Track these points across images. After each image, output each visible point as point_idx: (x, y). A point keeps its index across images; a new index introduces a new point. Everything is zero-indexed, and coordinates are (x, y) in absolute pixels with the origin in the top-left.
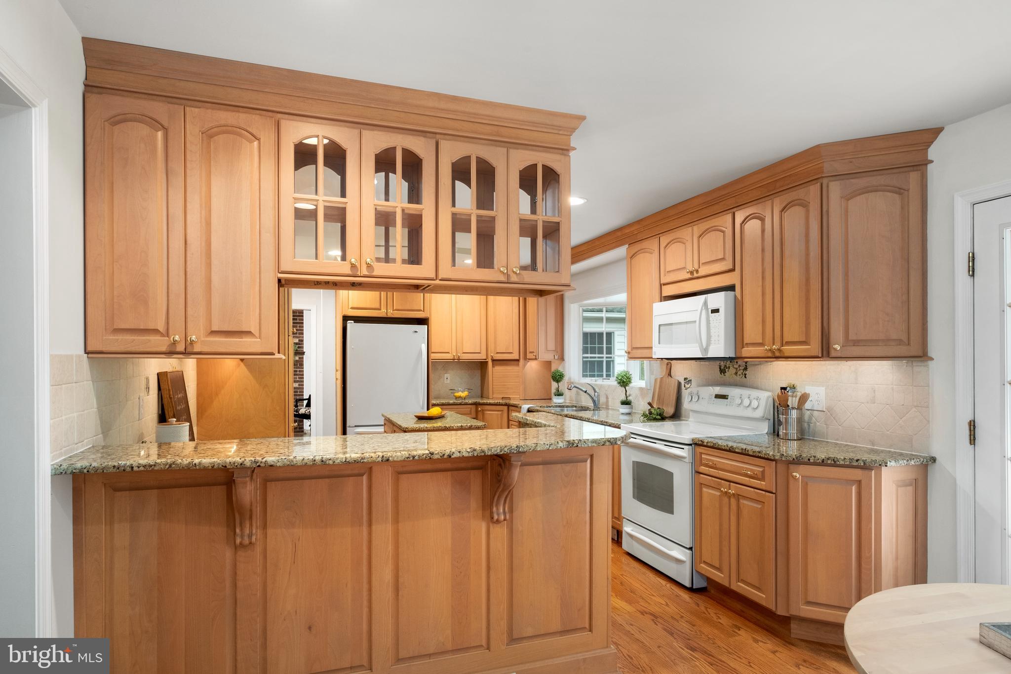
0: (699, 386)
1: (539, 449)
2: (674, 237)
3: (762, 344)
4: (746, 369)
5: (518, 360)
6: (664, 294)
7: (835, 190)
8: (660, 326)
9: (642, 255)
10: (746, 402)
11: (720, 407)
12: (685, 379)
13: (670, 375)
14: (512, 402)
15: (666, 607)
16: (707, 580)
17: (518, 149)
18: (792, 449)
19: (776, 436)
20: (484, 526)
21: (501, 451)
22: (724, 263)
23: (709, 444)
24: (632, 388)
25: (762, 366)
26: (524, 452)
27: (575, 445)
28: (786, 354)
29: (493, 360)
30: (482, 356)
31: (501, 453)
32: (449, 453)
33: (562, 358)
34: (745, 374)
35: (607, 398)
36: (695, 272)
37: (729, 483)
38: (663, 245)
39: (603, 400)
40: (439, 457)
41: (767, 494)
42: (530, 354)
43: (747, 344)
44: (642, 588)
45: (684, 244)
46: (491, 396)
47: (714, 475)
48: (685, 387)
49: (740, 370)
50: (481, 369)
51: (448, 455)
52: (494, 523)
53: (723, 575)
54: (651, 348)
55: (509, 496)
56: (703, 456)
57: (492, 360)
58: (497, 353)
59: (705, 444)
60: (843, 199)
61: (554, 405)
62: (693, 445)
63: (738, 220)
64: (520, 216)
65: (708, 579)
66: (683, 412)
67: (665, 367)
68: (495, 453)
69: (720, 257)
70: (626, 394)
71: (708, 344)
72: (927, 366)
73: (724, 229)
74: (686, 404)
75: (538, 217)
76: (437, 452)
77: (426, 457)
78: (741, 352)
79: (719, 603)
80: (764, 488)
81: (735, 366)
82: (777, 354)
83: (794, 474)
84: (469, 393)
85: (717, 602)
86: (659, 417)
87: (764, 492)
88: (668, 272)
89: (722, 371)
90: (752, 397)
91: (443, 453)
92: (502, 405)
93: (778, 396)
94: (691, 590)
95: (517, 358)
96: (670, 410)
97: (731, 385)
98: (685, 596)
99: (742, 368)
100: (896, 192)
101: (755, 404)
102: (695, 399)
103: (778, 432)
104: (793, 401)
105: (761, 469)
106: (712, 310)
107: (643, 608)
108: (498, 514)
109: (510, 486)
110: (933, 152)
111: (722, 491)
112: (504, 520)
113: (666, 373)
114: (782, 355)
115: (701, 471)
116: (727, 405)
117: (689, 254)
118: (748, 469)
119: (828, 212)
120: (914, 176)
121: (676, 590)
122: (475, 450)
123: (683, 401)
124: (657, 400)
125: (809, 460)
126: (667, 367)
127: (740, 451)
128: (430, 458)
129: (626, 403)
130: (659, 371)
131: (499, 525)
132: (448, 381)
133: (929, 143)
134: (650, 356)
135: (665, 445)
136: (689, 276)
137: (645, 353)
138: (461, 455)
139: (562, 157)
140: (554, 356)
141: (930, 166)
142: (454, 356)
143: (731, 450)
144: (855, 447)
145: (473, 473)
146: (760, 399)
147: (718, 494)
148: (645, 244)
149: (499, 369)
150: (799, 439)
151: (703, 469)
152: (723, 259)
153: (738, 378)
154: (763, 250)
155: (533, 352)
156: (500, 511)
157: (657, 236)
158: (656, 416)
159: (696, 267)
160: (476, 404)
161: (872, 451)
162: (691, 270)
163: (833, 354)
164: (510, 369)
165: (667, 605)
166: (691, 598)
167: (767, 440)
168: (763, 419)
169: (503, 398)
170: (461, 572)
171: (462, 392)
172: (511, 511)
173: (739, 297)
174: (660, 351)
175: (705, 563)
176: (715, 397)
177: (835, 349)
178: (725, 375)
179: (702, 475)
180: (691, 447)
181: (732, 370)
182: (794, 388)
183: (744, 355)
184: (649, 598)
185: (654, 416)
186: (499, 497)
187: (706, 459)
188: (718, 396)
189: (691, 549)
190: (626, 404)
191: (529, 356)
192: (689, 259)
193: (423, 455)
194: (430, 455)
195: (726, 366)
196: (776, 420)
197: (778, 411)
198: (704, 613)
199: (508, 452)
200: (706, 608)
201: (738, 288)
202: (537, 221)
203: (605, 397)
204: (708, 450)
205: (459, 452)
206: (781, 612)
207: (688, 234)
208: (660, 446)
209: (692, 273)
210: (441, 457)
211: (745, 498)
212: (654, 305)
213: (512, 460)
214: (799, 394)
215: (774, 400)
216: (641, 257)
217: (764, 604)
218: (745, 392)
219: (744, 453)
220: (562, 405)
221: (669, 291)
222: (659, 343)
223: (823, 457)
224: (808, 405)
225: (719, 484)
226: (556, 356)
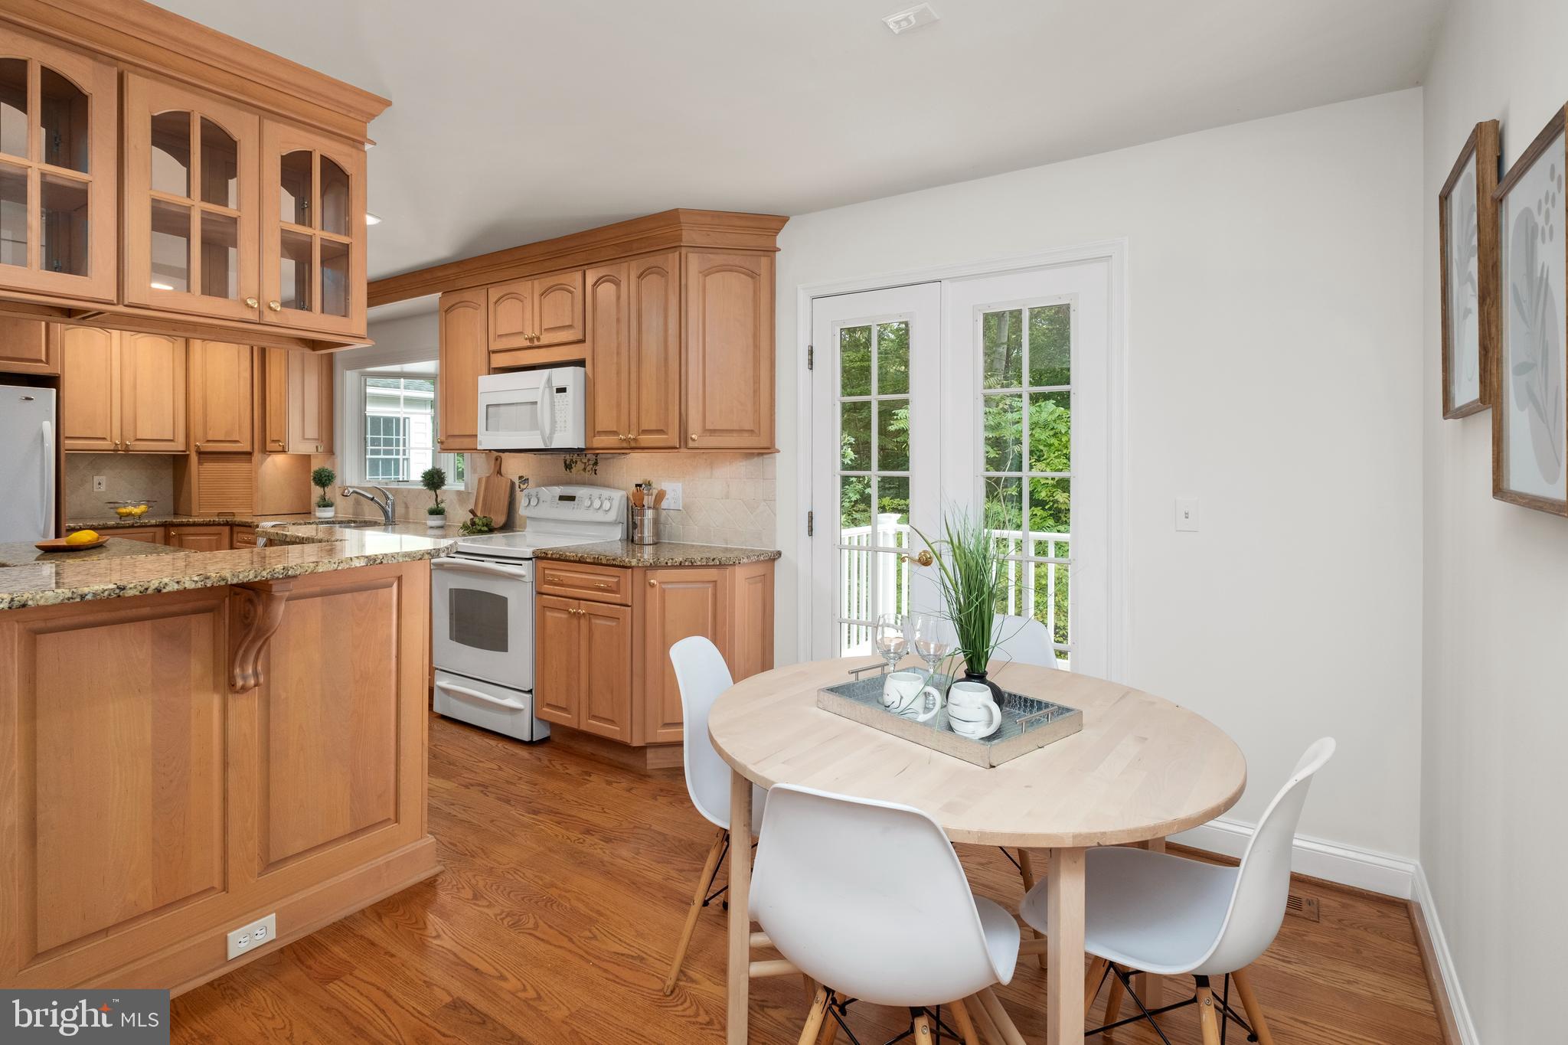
0: (539, 486)
1: (321, 571)
2: (508, 292)
3: (615, 433)
4: (596, 463)
5: (250, 454)
6: (494, 365)
7: (694, 262)
8: (488, 406)
9: (462, 310)
10: (597, 504)
11: (566, 511)
12: (520, 478)
13: (499, 472)
14: (238, 519)
15: (500, 772)
16: (551, 727)
17: (279, 122)
18: (647, 554)
19: (630, 543)
20: (216, 700)
21: (255, 577)
22: (571, 331)
23: (554, 556)
24: (445, 491)
25: (615, 460)
26: (295, 577)
27: (379, 561)
28: (643, 445)
29: (201, 454)
30: (179, 446)
31: (257, 580)
32: (157, 585)
33: (330, 451)
34: (596, 470)
35: (407, 507)
36: (535, 339)
37: (577, 601)
38: (493, 299)
39: (400, 510)
40: (138, 593)
41: (622, 607)
42: (273, 444)
43: (598, 432)
44: (463, 756)
45: (522, 301)
46: (195, 510)
47: (560, 594)
48: (520, 487)
49: (589, 465)
50: (175, 469)
51: (156, 589)
52: (238, 692)
53: (570, 716)
54: (477, 436)
55: (265, 648)
56: (546, 572)
57: (197, 452)
58: (208, 441)
59: (549, 556)
60: (700, 275)
61: (317, 521)
62: (534, 559)
63: (590, 281)
64: (281, 224)
65: (553, 726)
66: (518, 522)
67: (493, 462)
68: (245, 580)
69: (567, 324)
70: (436, 500)
71: (553, 431)
72: (775, 458)
73: (572, 289)
74: (522, 510)
75: (314, 232)
76: (132, 585)
77: (110, 595)
78: (592, 442)
79: (566, 752)
80: (619, 601)
81: (585, 461)
82: (633, 444)
83: (652, 581)
84: (149, 507)
85: (563, 751)
86: (486, 529)
87: (618, 607)
88: (499, 336)
89: (568, 467)
90: (603, 498)
91: (146, 587)
92: (219, 524)
93: (633, 494)
94: (530, 744)
95: (248, 449)
96: (499, 519)
97: (578, 484)
98: (523, 753)
99: (591, 462)
100: (748, 275)
101: (607, 505)
102: (534, 502)
103: (633, 537)
104: (648, 500)
105: (616, 580)
106: (557, 389)
107: (467, 780)
108: (244, 678)
109: (268, 630)
110: (781, 240)
111: (570, 612)
112: (255, 686)
113: (494, 470)
114: (638, 445)
115: (543, 591)
116: (574, 508)
117: (528, 315)
118: (601, 582)
119: (686, 285)
120: (764, 261)
121: (511, 749)
122: (208, 578)
123: (517, 505)
124: (482, 507)
125: (667, 563)
126: (495, 464)
127: (592, 561)
128: (119, 596)
129: (437, 512)
130: (484, 468)
131: (244, 696)
132: (103, 488)
133: (778, 231)
134: (474, 447)
135: (497, 563)
136: (528, 344)
137: (466, 443)
138: (181, 587)
139: (354, 151)
140: (317, 447)
141: (778, 254)
142: (116, 444)
143: (581, 561)
144: (710, 547)
145: (194, 619)
146: (613, 499)
147: (564, 616)
148: (467, 295)
149: (212, 468)
150: (655, 544)
151: (547, 588)
152: (570, 327)
153: (587, 475)
154: (618, 320)
155: (279, 441)
156: (245, 674)
157: (484, 286)
158: (480, 527)
159: (537, 333)
160: (166, 526)
161: (726, 550)
162: (530, 336)
163: (691, 444)
164: (238, 468)
165: (500, 769)
166: (530, 753)
167: (620, 547)
168: (615, 523)
169: (219, 514)
170: (171, 781)
171: (135, 506)
172: (268, 671)
173: (590, 375)
174: (488, 440)
175: (549, 705)
176: (559, 500)
177: (693, 440)
178: (571, 472)
179: (545, 596)
180: (531, 562)
181: (580, 466)
182: (650, 485)
183: (595, 446)
184: (475, 767)
185: (479, 528)
186: (246, 652)
187: (551, 575)
188: (562, 498)
189: (530, 692)
190: (437, 514)
191: (270, 446)
192: (528, 323)
193: (104, 591)
194: (117, 591)
195: (572, 460)
196: (631, 523)
197: (633, 512)
198: (548, 767)
199: (269, 576)
200: (550, 761)
201: (588, 363)
202: (311, 236)
203: (404, 505)
204: (553, 564)
205: (178, 582)
206: (635, 744)
207: (529, 289)
208: (489, 564)
209: (531, 340)
210: (141, 592)
211: (597, 616)
212: (480, 378)
213: (273, 590)
214: (655, 492)
215: (628, 498)
216: (460, 311)
217: (618, 737)
218: (595, 492)
219: (597, 563)
220: (331, 520)
221: (499, 361)
222: (487, 430)
223: (681, 559)
224: (664, 504)
225: (567, 605)
226: (319, 447)
